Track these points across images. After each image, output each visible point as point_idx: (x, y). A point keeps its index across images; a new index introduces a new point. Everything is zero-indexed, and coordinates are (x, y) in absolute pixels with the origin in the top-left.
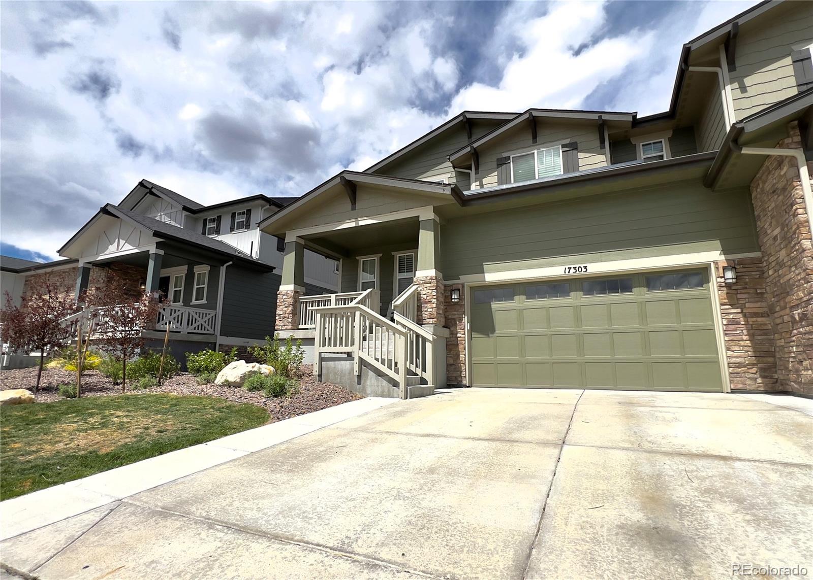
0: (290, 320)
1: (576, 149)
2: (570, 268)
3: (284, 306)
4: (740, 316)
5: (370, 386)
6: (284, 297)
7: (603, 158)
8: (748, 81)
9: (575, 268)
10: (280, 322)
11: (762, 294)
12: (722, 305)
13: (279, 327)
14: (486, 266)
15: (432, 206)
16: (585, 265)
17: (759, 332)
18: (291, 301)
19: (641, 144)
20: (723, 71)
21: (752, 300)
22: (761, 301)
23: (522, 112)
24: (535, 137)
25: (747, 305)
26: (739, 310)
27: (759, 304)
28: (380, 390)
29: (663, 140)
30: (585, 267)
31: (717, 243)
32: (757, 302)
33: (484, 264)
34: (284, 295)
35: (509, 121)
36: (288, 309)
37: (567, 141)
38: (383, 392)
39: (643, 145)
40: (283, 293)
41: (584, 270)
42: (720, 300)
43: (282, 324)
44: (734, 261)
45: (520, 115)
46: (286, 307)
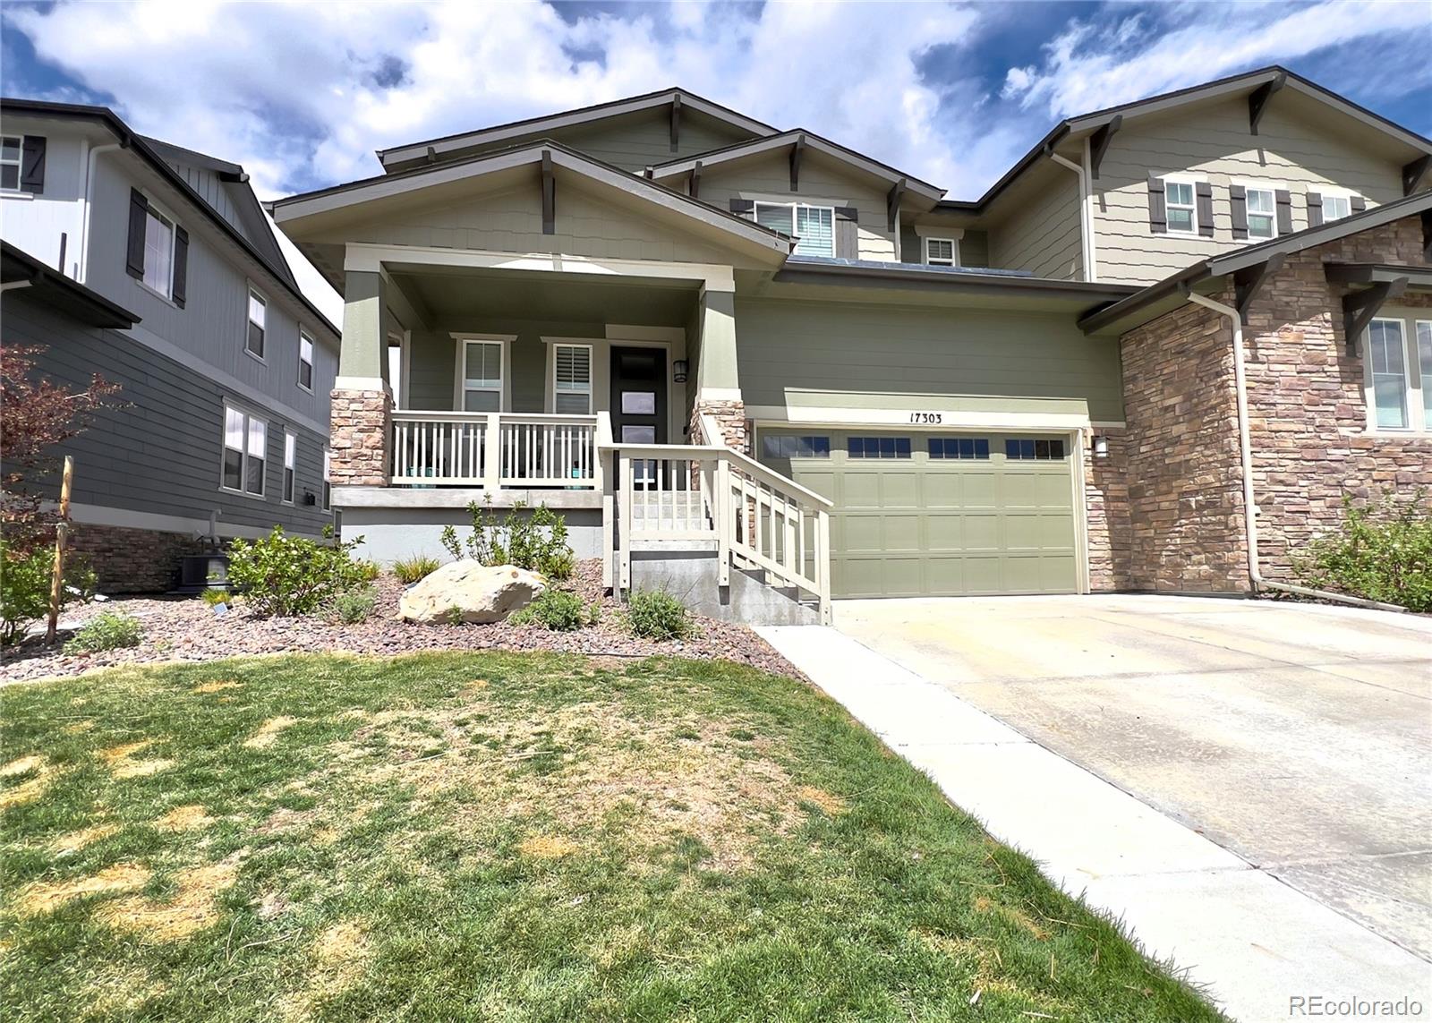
0: (378, 464)
1: (855, 220)
2: (918, 415)
3: (355, 429)
4: (1102, 499)
5: (751, 606)
6: (353, 406)
7: (889, 246)
8: (1110, 197)
9: (925, 415)
10: (344, 466)
11: (1124, 474)
12: (1087, 484)
13: (341, 479)
14: (790, 394)
15: (731, 268)
16: (939, 413)
17: (1119, 520)
18: (378, 417)
19: (928, 239)
20: (1085, 174)
21: (1115, 480)
22: (1122, 483)
23: (784, 131)
24: (794, 180)
25: (1110, 487)
26: (1101, 493)
27: (1120, 487)
28: (773, 614)
29: (953, 241)
30: (939, 416)
31: (1083, 405)
32: (1118, 483)
33: (786, 389)
34: (353, 401)
35: (760, 139)
36: (369, 437)
37: (843, 204)
38: (779, 614)
39: (930, 242)
40: (352, 395)
41: (937, 420)
42: (1086, 478)
43: (352, 472)
44: (1101, 429)
45: (780, 134)
46: (361, 431)
